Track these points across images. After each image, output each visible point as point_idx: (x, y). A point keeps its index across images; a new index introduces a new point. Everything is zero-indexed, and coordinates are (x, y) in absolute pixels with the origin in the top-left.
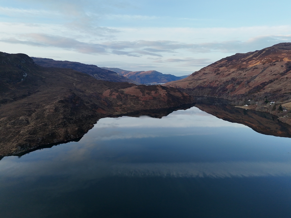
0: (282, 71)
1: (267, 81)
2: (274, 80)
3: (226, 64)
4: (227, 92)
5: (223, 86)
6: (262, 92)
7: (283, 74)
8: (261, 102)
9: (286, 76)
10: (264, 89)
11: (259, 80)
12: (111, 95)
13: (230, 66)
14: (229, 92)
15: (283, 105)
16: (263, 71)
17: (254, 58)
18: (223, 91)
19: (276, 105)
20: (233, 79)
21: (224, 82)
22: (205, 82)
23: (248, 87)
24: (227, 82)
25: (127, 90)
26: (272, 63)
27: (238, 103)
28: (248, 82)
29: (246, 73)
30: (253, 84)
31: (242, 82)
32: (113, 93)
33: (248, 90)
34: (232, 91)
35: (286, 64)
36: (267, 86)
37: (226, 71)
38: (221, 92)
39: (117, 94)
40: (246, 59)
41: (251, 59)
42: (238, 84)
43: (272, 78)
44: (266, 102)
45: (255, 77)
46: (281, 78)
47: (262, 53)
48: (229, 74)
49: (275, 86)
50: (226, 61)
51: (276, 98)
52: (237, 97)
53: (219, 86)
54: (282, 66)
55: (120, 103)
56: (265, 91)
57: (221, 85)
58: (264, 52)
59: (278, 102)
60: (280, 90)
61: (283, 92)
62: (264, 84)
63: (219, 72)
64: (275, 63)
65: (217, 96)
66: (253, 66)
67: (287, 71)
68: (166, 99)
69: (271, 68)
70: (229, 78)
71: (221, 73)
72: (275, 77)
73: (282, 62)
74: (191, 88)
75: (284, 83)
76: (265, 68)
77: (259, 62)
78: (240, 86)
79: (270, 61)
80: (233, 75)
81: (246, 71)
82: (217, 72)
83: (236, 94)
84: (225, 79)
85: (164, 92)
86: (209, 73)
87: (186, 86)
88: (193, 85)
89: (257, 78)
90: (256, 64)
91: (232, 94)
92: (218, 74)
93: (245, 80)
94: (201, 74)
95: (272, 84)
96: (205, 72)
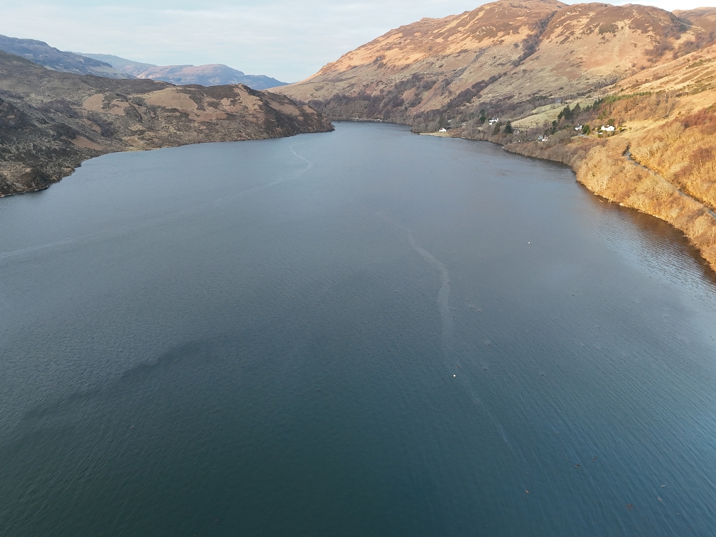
0: (515, 57)
1: (486, 79)
2: (500, 77)
3: (400, 43)
4: (404, 107)
5: (394, 95)
6: (476, 102)
7: (517, 64)
8: (471, 122)
9: (523, 67)
10: (480, 97)
11: (468, 79)
13: (409, 47)
14: (406, 108)
15: (513, 124)
16: (477, 57)
17: (460, 29)
18: (394, 107)
19: (500, 124)
20: (416, 77)
21: (396, 85)
22: (353, 85)
23: (447, 94)
24: (402, 86)
25: (152, 98)
26: (496, 39)
27: (427, 126)
28: (448, 83)
29: (443, 62)
30: (457, 88)
31: (435, 82)
32: (114, 102)
33: (447, 101)
34: (413, 104)
35: (525, 40)
36: (486, 90)
37: (400, 60)
38: (389, 107)
39: (126, 104)
40: (443, 31)
41: (453, 31)
42: (428, 87)
43: (495, 72)
44: (483, 120)
45: (463, 70)
46: (513, 72)
47: (477, 17)
48: (407, 66)
49: (501, 90)
50: (401, 35)
51: (502, 112)
52: (423, 116)
53: (385, 93)
54: (516, 45)
55: (138, 127)
56: (482, 100)
57: (389, 92)
58: (481, 14)
59: (505, 119)
60: (511, 97)
61: (515, 100)
62: (479, 87)
63: (384, 61)
64: (503, 38)
65: (382, 117)
66: (459, 45)
67: (526, 56)
68: (262, 117)
69: (495, 50)
70: (407, 75)
71: (389, 65)
72: (501, 70)
73: (517, 36)
74: (320, 99)
75: (518, 83)
76: (482, 51)
77: (470, 38)
78: (431, 91)
79: (491, 34)
80: (415, 69)
81: (444, 57)
82: (379, 62)
83: (422, 110)
84: (397, 78)
85: (255, 102)
86: (362, 66)
87: (308, 95)
88: (326, 93)
89: (465, 73)
90: (464, 42)
91: (413, 111)
92: (382, 66)
93: (441, 78)
94: (342, 68)
95: (495, 86)
96: (354, 63)
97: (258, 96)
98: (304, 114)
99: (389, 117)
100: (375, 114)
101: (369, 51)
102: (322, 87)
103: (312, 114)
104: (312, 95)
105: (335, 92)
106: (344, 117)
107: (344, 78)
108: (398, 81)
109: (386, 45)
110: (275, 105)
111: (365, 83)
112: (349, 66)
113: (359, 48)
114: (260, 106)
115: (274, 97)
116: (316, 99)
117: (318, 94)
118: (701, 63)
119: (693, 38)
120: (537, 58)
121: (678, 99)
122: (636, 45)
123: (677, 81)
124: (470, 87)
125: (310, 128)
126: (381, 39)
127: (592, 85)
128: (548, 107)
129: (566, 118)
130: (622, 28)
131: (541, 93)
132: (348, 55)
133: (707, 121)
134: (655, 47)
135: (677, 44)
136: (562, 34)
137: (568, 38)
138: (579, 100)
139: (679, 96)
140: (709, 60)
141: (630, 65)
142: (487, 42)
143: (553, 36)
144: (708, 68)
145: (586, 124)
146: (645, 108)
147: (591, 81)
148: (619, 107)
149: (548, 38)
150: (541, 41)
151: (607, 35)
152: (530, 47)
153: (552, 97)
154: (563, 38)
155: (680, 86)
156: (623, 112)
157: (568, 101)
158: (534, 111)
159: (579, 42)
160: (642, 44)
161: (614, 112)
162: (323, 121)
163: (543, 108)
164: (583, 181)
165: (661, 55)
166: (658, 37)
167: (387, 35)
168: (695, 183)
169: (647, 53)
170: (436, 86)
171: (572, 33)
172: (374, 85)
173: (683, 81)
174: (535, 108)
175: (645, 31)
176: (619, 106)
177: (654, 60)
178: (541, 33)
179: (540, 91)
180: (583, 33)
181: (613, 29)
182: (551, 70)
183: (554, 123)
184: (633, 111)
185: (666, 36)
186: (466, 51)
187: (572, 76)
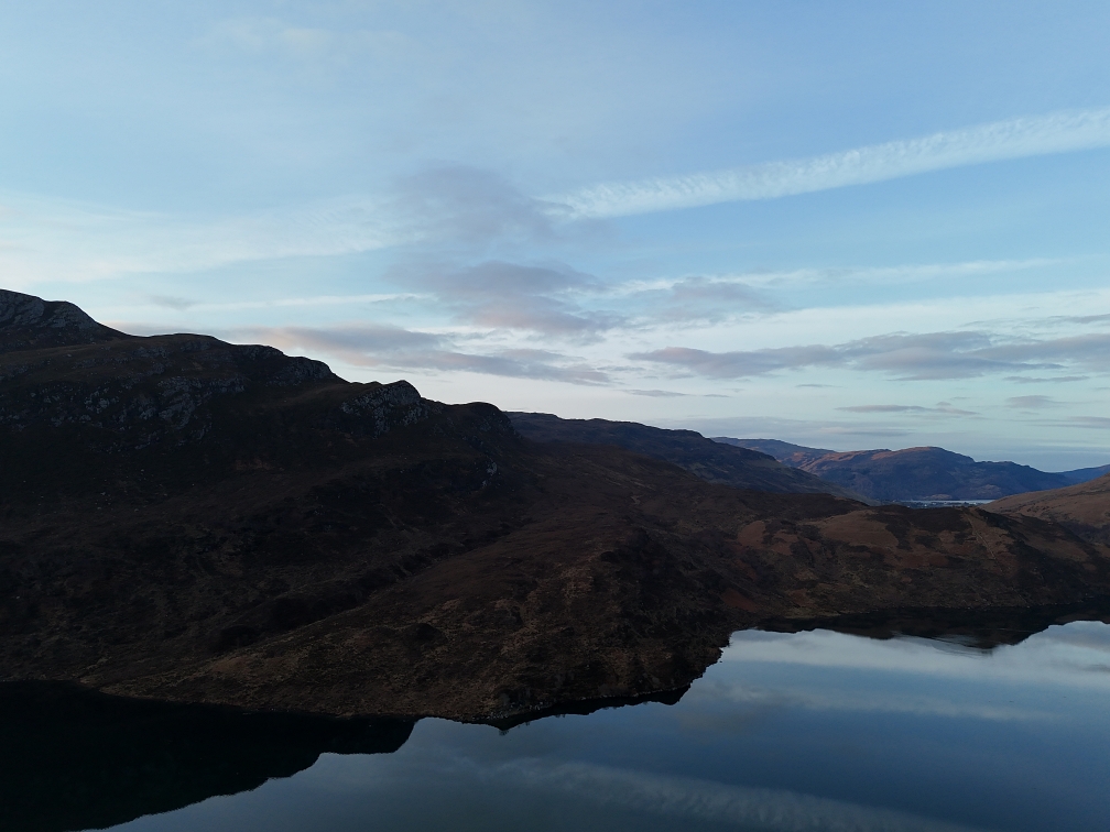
12: (768, 540)
25: (830, 526)
32: (779, 534)
39: (793, 538)
55: (806, 574)
68: (1013, 566)
85: (999, 539)
98: (1097, 560)
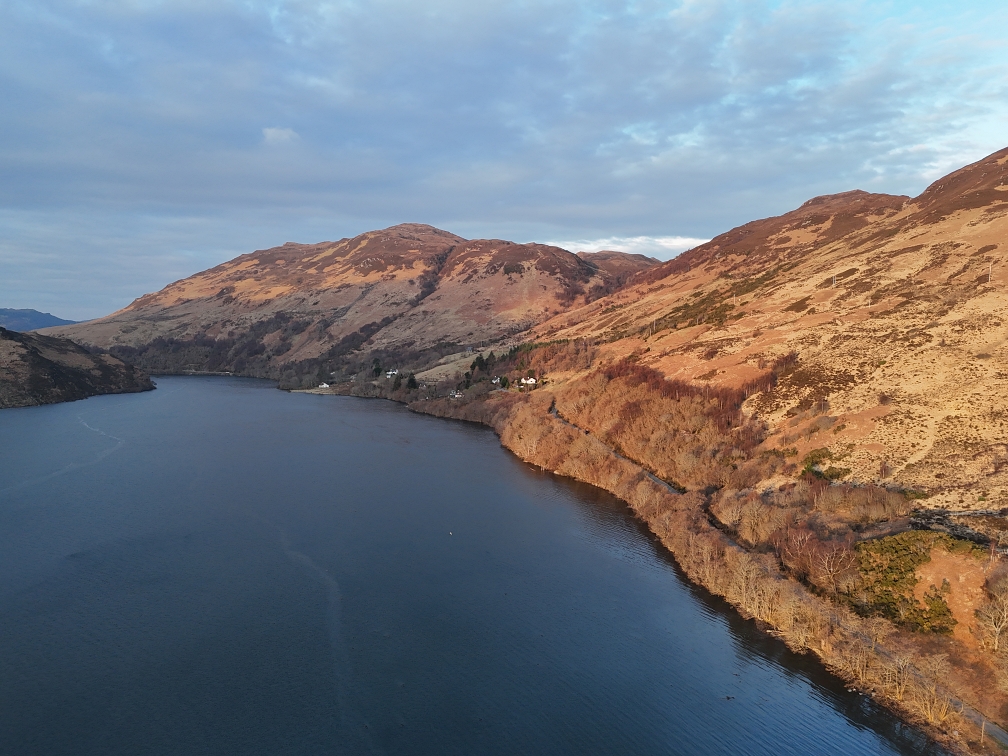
0: (412, 296)
1: (378, 321)
2: (395, 319)
3: (256, 272)
4: (265, 356)
5: (250, 339)
6: (367, 349)
7: (414, 303)
8: (362, 374)
9: (422, 308)
10: (371, 342)
11: (355, 320)
13: (268, 278)
14: (269, 358)
15: (418, 377)
16: (364, 294)
17: (338, 259)
18: (251, 355)
19: (400, 377)
20: (281, 317)
21: (252, 327)
22: (185, 325)
23: (326, 338)
24: (261, 327)
26: (385, 273)
27: (301, 381)
28: (327, 324)
29: (319, 298)
30: (340, 330)
31: (308, 324)
33: (327, 347)
34: (279, 352)
35: (421, 277)
36: (379, 335)
37: (256, 293)
38: (243, 355)
40: (315, 260)
41: (329, 261)
42: (299, 328)
43: (389, 312)
44: (378, 372)
45: (347, 309)
46: (411, 313)
47: (359, 247)
48: (268, 302)
49: (398, 334)
50: (256, 262)
51: (402, 361)
52: (294, 367)
53: (235, 337)
54: (412, 282)
56: (374, 347)
57: (243, 335)
58: (364, 243)
59: (406, 370)
60: (411, 344)
61: (417, 346)
62: (369, 330)
63: (234, 295)
64: (394, 273)
65: (233, 369)
66: (338, 279)
67: (424, 295)
68: (24, 373)
69: (386, 286)
70: (268, 313)
71: (240, 299)
72: (395, 310)
73: (411, 271)
74: (131, 345)
75: (419, 326)
76: (369, 287)
77: (353, 270)
78: (304, 336)
79: (380, 268)
80: (280, 305)
81: (318, 293)
82: (225, 296)
83: (293, 359)
84: (254, 317)
85: (12, 349)
86: (199, 300)
87: (111, 339)
88: (141, 337)
89: (349, 313)
90: (345, 275)
91: (280, 361)
92: (230, 300)
93: (317, 319)
94: (168, 301)
95: (390, 329)
96: (185, 296)
97: (20, 341)
98: (103, 367)
99: (244, 369)
100: (222, 366)
101: (211, 281)
102: (135, 328)
103: (117, 366)
104: (117, 339)
105: (156, 335)
106: (172, 370)
107: (171, 315)
108: (254, 321)
109: (236, 273)
110: (50, 355)
111: (203, 323)
112: (179, 299)
113: (194, 276)
114: (22, 357)
115: (49, 341)
116: (124, 345)
117: (126, 337)
118: (614, 309)
119: (602, 283)
120: (438, 298)
121: (596, 347)
122: (545, 288)
123: (593, 327)
124: (357, 330)
125: (113, 387)
126: (227, 266)
127: (505, 331)
128: (458, 356)
129: (480, 369)
130: (529, 268)
131: (447, 339)
132: (178, 285)
133: (629, 371)
134: (565, 290)
135: (587, 287)
136: (463, 272)
137: (470, 277)
138: (492, 348)
139: (597, 343)
140: (621, 306)
141: (542, 310)
142: (374, 277)
143: (454, 274)
144: (621, 314)
145: (504, 376)
146: (565, 357)
147: (502, 326)
148: (537, 356)
149: (448, 276)
150: (440, 278)
151: (514, 276)
152: (429, 286)
153: (462, 344)
154: (465, 276)
155: (597, 333)
156: (542, 362)
157: (480, 349)
158: (442, 361)
159: (484, 281)
160: (551, 287)
161: (533, 362)
162: (135, 376)
163: (452, 357)
164: (509, 445)
165: (573, 299)
166: (567, 280)
167: (237, 261)
168: (628, 442)
169: (558, 296)
170: (311, 328)
171: (475, 272)
172: (219, 326)
173: (599, 328)
174: (443, 357)
175: (553, 273)
176: (538, 354)
177: (567, 304)
178: (440, 269)
179: (446, 336)
180: (487, 272)
181: (519, 270)
182: (457, 313)
183: (467, 374)
184: (552, 361)
185: (575, 279)
186: (348, 286)
187: (481, 320)
